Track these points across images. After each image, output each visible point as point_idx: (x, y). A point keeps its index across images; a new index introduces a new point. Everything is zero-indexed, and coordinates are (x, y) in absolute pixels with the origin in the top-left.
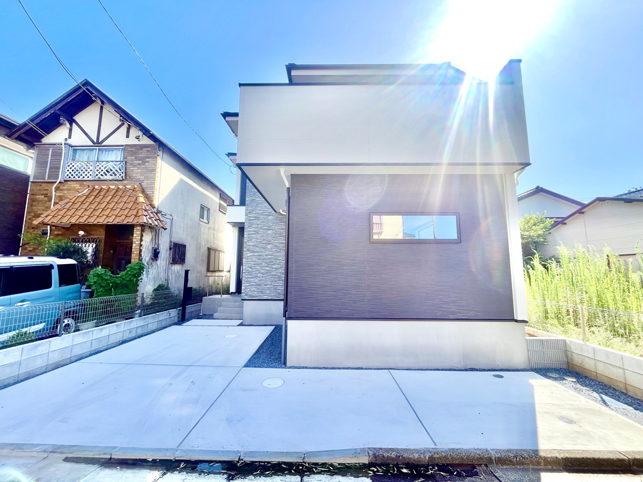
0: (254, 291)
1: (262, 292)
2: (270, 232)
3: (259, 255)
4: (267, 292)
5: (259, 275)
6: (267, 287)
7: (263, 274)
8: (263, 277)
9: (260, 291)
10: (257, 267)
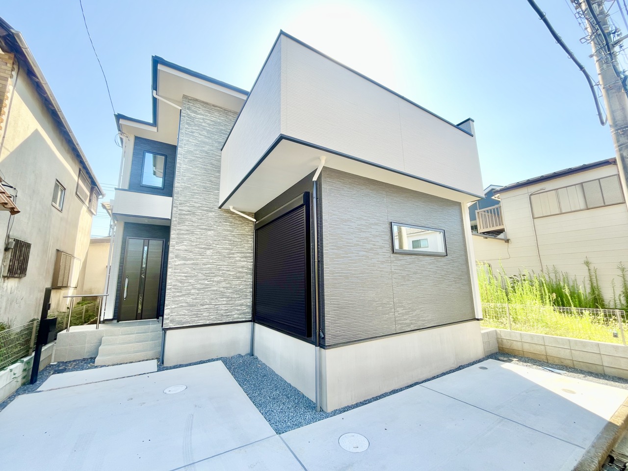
0: (184, 315)
1: (197, 315)
2: (209, 233)
3: (193, 264)
4: (204, 315)
5: (192, 291)
6: (204, 307)
7: (199, 289)
8: (198, 294)
9: (194, 314)
10: (190, 281)
